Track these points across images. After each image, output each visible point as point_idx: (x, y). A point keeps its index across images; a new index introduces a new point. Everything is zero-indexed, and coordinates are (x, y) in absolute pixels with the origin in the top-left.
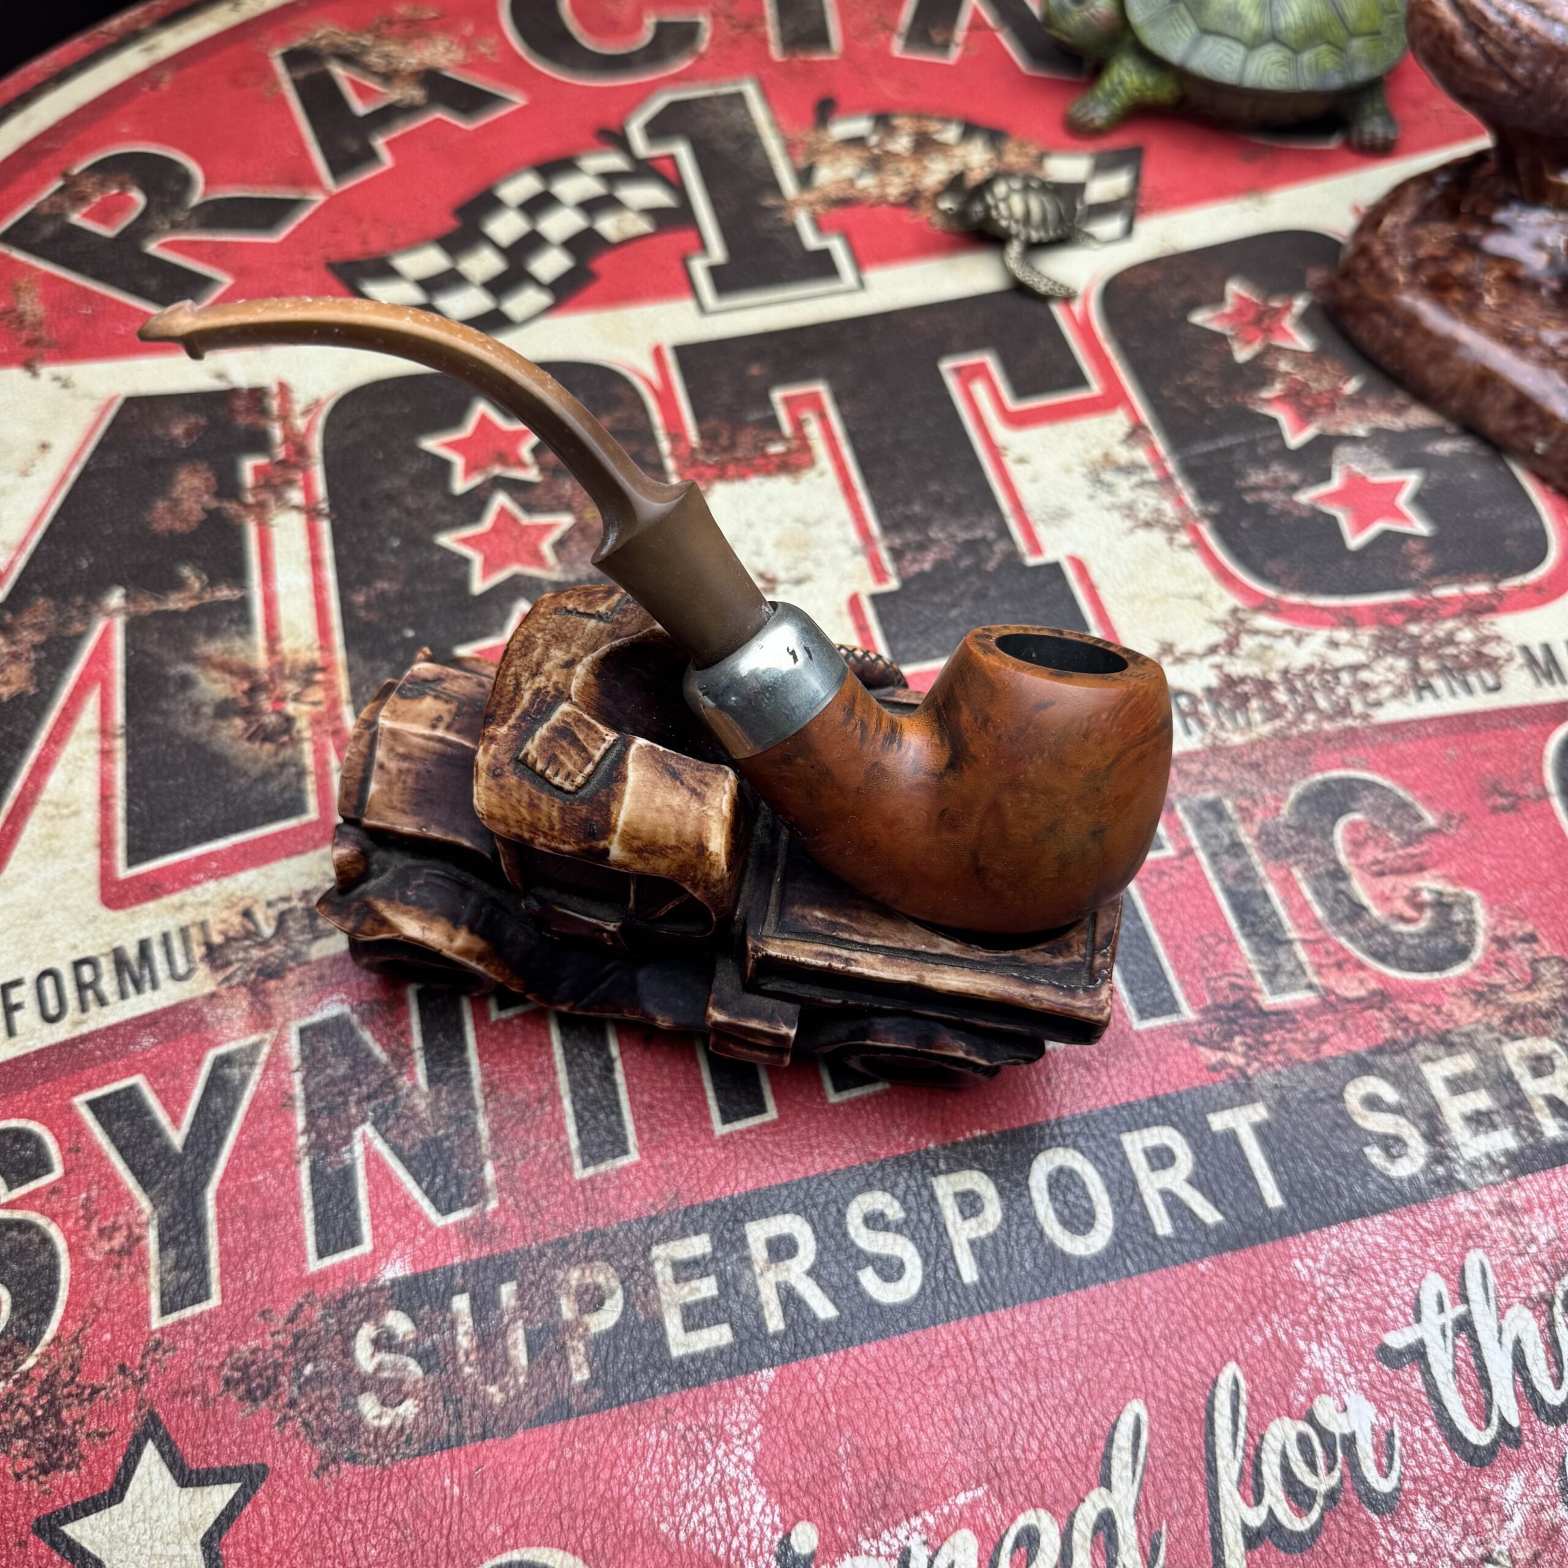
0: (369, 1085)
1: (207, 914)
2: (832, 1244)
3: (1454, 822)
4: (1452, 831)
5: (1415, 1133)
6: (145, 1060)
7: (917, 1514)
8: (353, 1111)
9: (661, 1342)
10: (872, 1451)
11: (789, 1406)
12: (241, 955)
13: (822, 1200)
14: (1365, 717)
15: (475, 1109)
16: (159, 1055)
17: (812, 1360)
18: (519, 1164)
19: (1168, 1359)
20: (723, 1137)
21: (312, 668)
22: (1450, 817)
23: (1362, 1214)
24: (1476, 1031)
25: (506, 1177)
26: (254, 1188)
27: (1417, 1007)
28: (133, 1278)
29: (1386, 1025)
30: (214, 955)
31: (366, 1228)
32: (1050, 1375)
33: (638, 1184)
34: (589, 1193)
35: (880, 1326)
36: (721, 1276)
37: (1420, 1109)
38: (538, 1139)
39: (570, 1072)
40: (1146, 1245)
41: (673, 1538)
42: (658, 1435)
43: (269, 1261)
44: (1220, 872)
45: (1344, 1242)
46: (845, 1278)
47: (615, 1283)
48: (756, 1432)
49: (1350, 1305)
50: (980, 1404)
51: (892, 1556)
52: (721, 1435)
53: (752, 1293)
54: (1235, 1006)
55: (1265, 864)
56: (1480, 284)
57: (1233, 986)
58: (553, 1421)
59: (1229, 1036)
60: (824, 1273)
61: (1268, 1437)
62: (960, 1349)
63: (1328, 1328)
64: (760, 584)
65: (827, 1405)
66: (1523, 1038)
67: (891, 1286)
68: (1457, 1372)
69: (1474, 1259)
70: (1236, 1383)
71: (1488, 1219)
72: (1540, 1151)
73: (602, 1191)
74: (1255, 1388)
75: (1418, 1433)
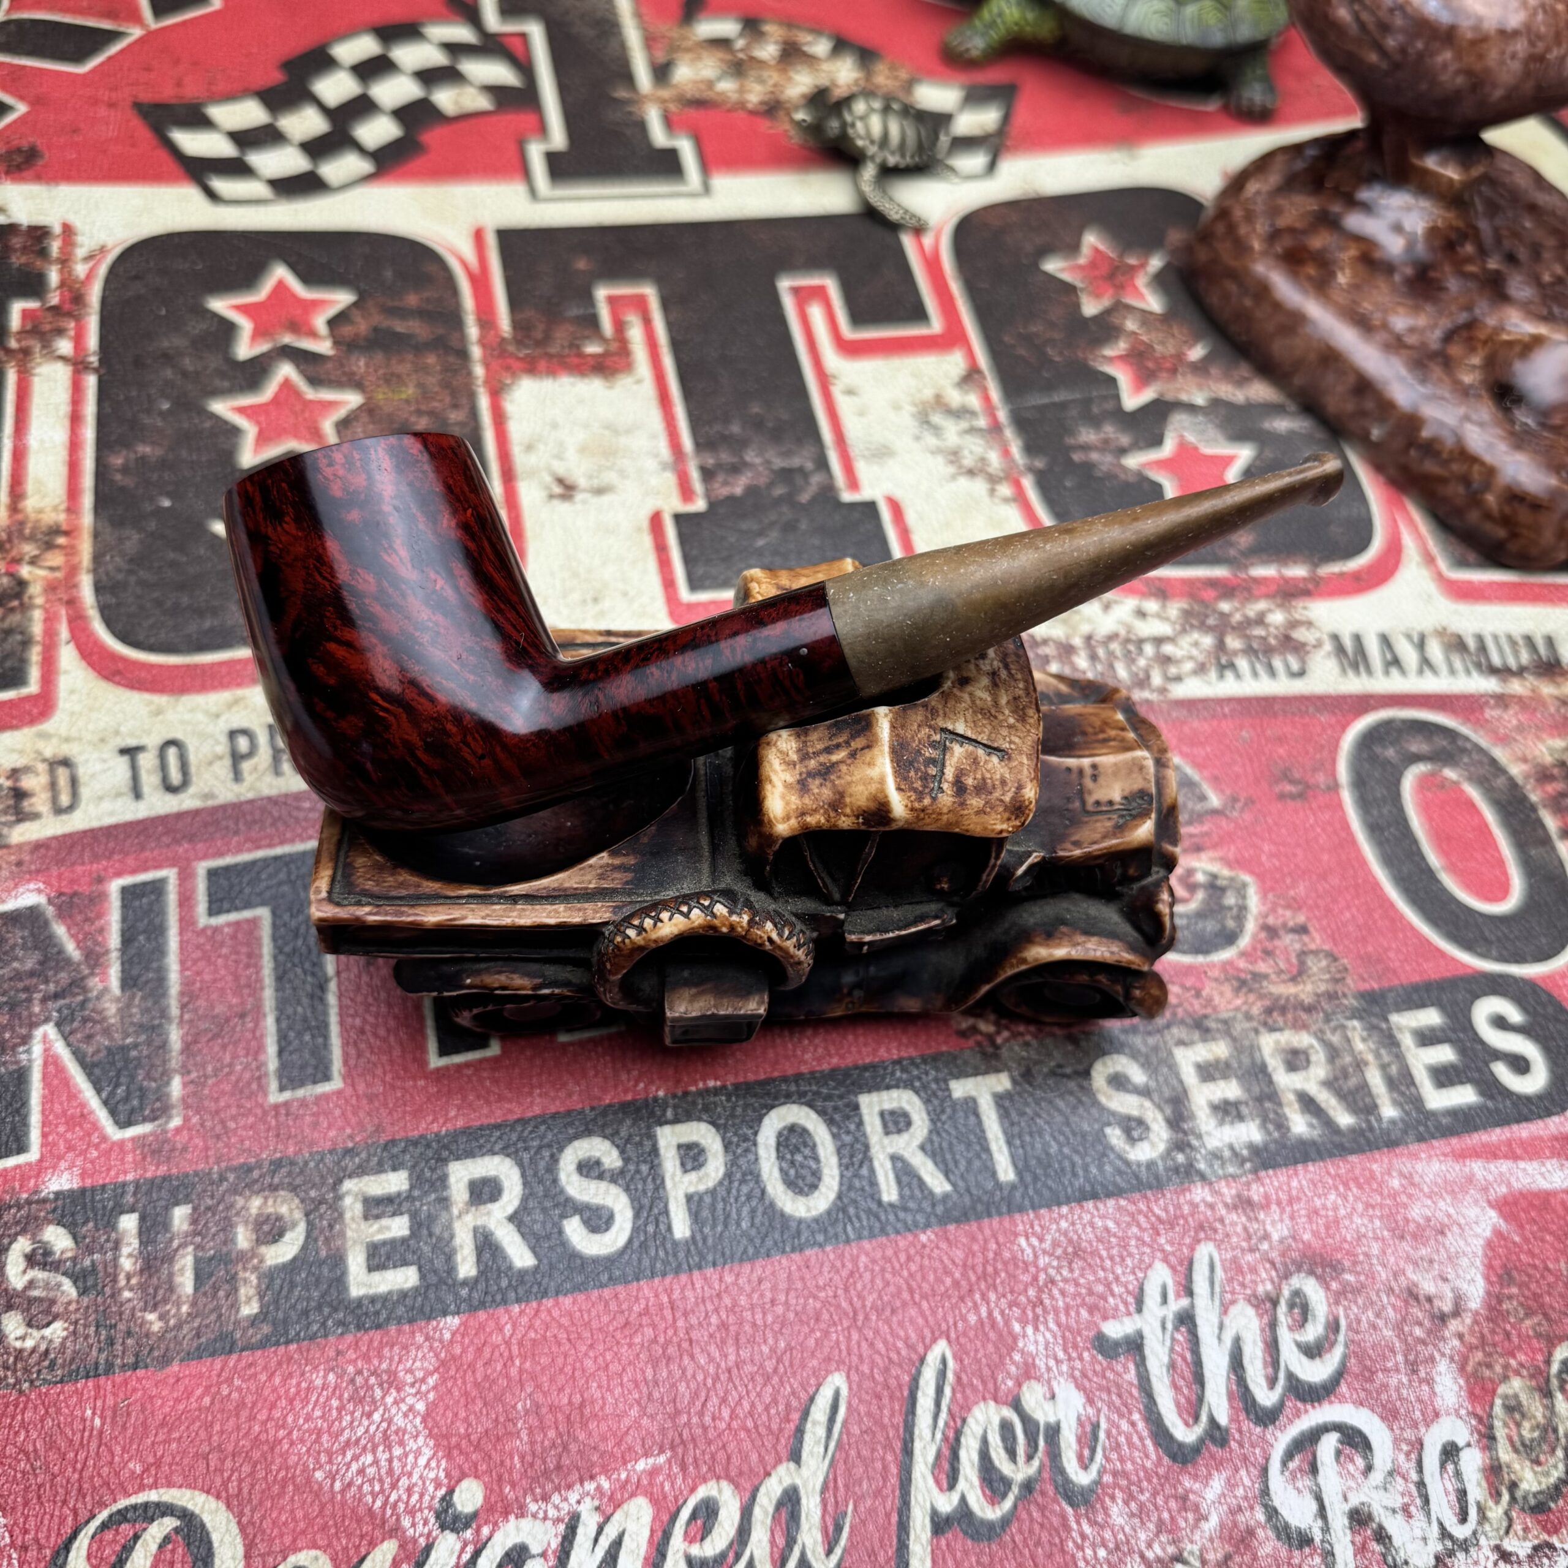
0: (57, 982)
2: (540, 1190)
3: (1238, 805)
4: (1235, 814)
5: (1160, 1117)
7: (592, 1478)
8: (37, 1009)
9: (340, 1281)
10: (552, 1408)
11: (470, 1356)
13: (535, 1143)
14: (1163, 691)
15: (169, 1020)
17: (501, 1310)
18: (210, 1082)
19: (877, 1332)
20: (438, 1070)
21: (55, 531)
22: (1235, 800)
23: (1095, 1196)
24: (1234, 1018)
25: (195, 1094)
27: (1176, 989)
31: (34, 1136)
32: (752, 1341)
33: (337, 1112)
34: (282, 1118)
35: (579, 1279)
36: (414, 1216)
37: (1167, 1093)
38: (235, 1056)
39: (279, 989)
40: (869, 1212)
41: (326, 1488)
42: (325, 1377)
45: (1073, 1224)
46: (549, 1226)
47: (298, 1215)
48: (431, 1381)
49: (1071, 1289)
50: (674, 1367)
51: (558, 1520)
52: (391, 1381)
53: (446, 1235)
56: (1335, 261)
58: (213, 1355)
60: (527, 1219)
61: (970, 1421)
62: (661, 1307)
63: (1045, 1311)
64: (558, 490)
65: (511, 1358)
66: (1280, 1030)
67: (597, 1237)
68: (1172, 1366)
69: (1204, 1252)
70: (944, 1361)
71: (1223, 1212)
72: (1284, 1146)
73: (297, 1117)
74: (963, 1368)
75: (1125, 1426)
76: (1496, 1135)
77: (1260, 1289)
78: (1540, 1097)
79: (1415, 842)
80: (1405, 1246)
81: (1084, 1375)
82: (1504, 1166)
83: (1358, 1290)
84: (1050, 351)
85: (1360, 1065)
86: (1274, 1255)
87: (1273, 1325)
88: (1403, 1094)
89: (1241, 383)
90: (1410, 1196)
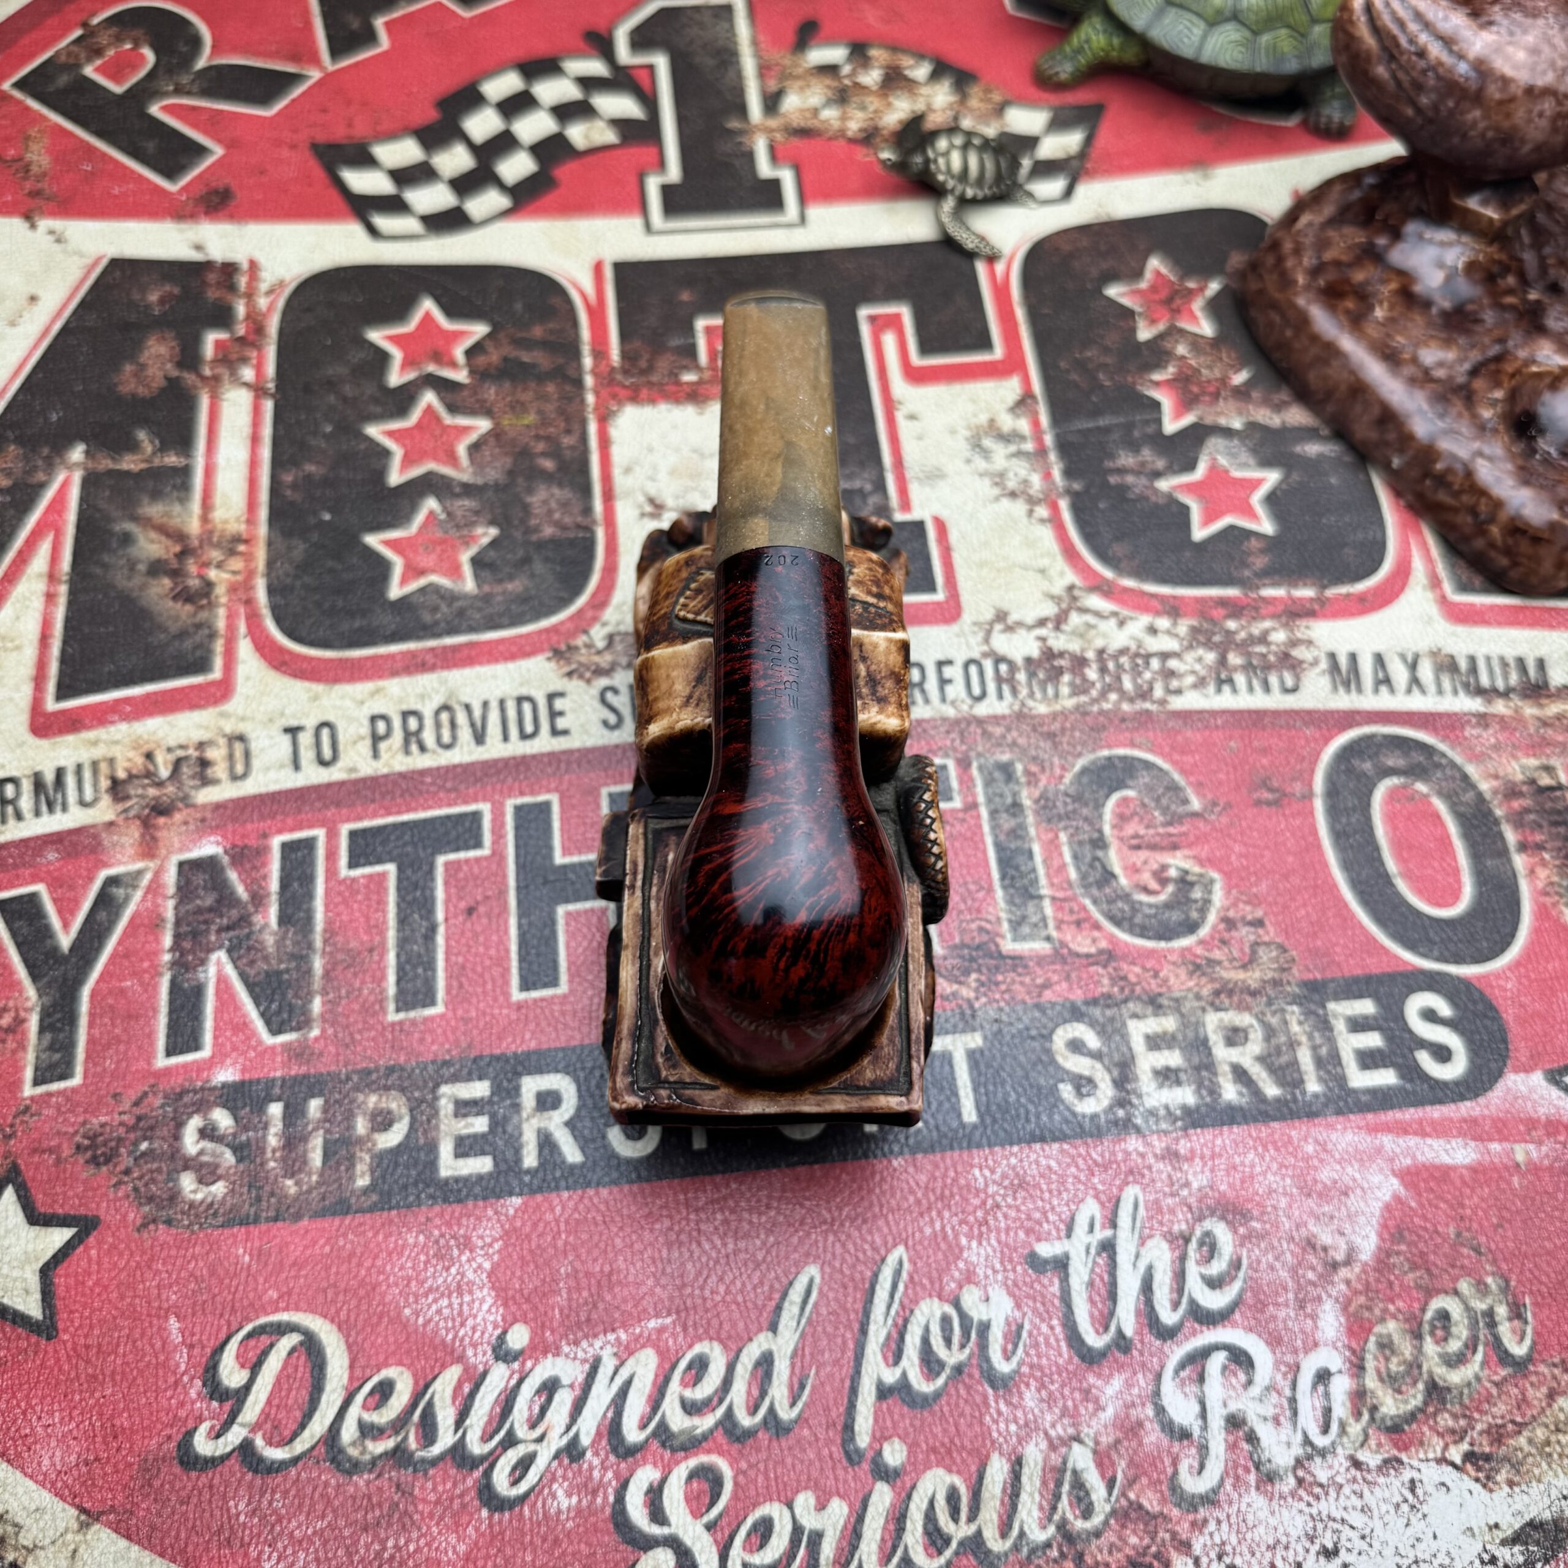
0: (229, 917)
1: (117, 752)
2: (589, 1102)
3: (1217, 809)
4: (1213, 817)
5: (1107, 1078)
6: (49, 872)
7: (613, 1330)
8: (213, 938)
9: (432, 1164)
10: (587, 1274)
11: (528, 1229)
12: (140, 791)
13: (589, 1065)
14: (1163, 702)
15: (314, 951)
16: (59, 869)
17: (554, 1195)
18: (343, 1002)
19: (849, 1236)
20: (519, 1002)
21: (237, 539)
22: (1215, 804)
23: (1042, 1139)
24: (1185, 998)
25: (331, 1011)
26: (122, 991)
27: (1137, 969)
28: (14, 1052)
29: (1106, 981)
30: (117, 789)
31: (208, 1038)
33: (440, 1031)
34: (397, 1034)
35: (615, 1175)
36: (493, 1117)
37: (1116, 1057)
39: (400, 930)
40: (853, 1139)
41: (413, 1321)
42: (417, 1237)
43: (126, 1053)
44: (995, 828)
45: (1021, 1161)
46: (596, 1132)
47: (404, 1110)
48: (497, 1246)
49: (1013, 1213)
50: (684, 1250)
51: (586, 1360)
52: (466, 1244)
53: (516, 1133)
54: (978, 947)
55: (1037, 825)
56: (1374, 294)
57: (981, 929)
58: (334, 1214)
59: (967, 972)
60: (579, 1125)
61: (917, 1312)
62: (678, 1203)
63: (989, 1230)
64: (648, 509)
65: (559, 1233)
66: (1226, 1010)
67: (630, 1143)
68: (1091, 1284)
69: (1132, 1192)
70: (901, 1263)
71: (1152, 1161)
72: (1214, 1109)
73: (408, 1034)
74: (916, 1270)
75: (1044, 1328)
76: (1410, 1114)
77: (1176, 1228)
78: (1457, 1083)
79: (1377, 849)
80: (1311, 1203)
81: (1015, 1284)
82: (1412, 1141)
83: (1261, 1236)
84: (1101, 376)
85: (1293, 1044)
86: (1192, 1201)
87: (1183, 1258)
88: (1329, 1072)
89: (1278, 408)
90: (1321, 1161)
